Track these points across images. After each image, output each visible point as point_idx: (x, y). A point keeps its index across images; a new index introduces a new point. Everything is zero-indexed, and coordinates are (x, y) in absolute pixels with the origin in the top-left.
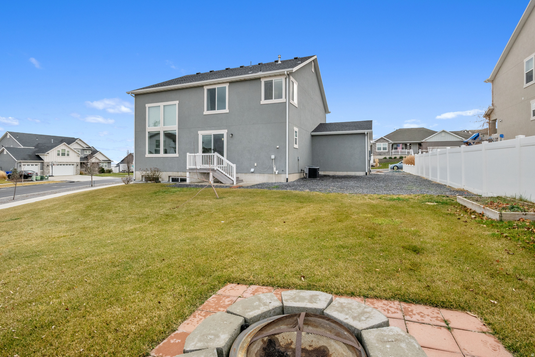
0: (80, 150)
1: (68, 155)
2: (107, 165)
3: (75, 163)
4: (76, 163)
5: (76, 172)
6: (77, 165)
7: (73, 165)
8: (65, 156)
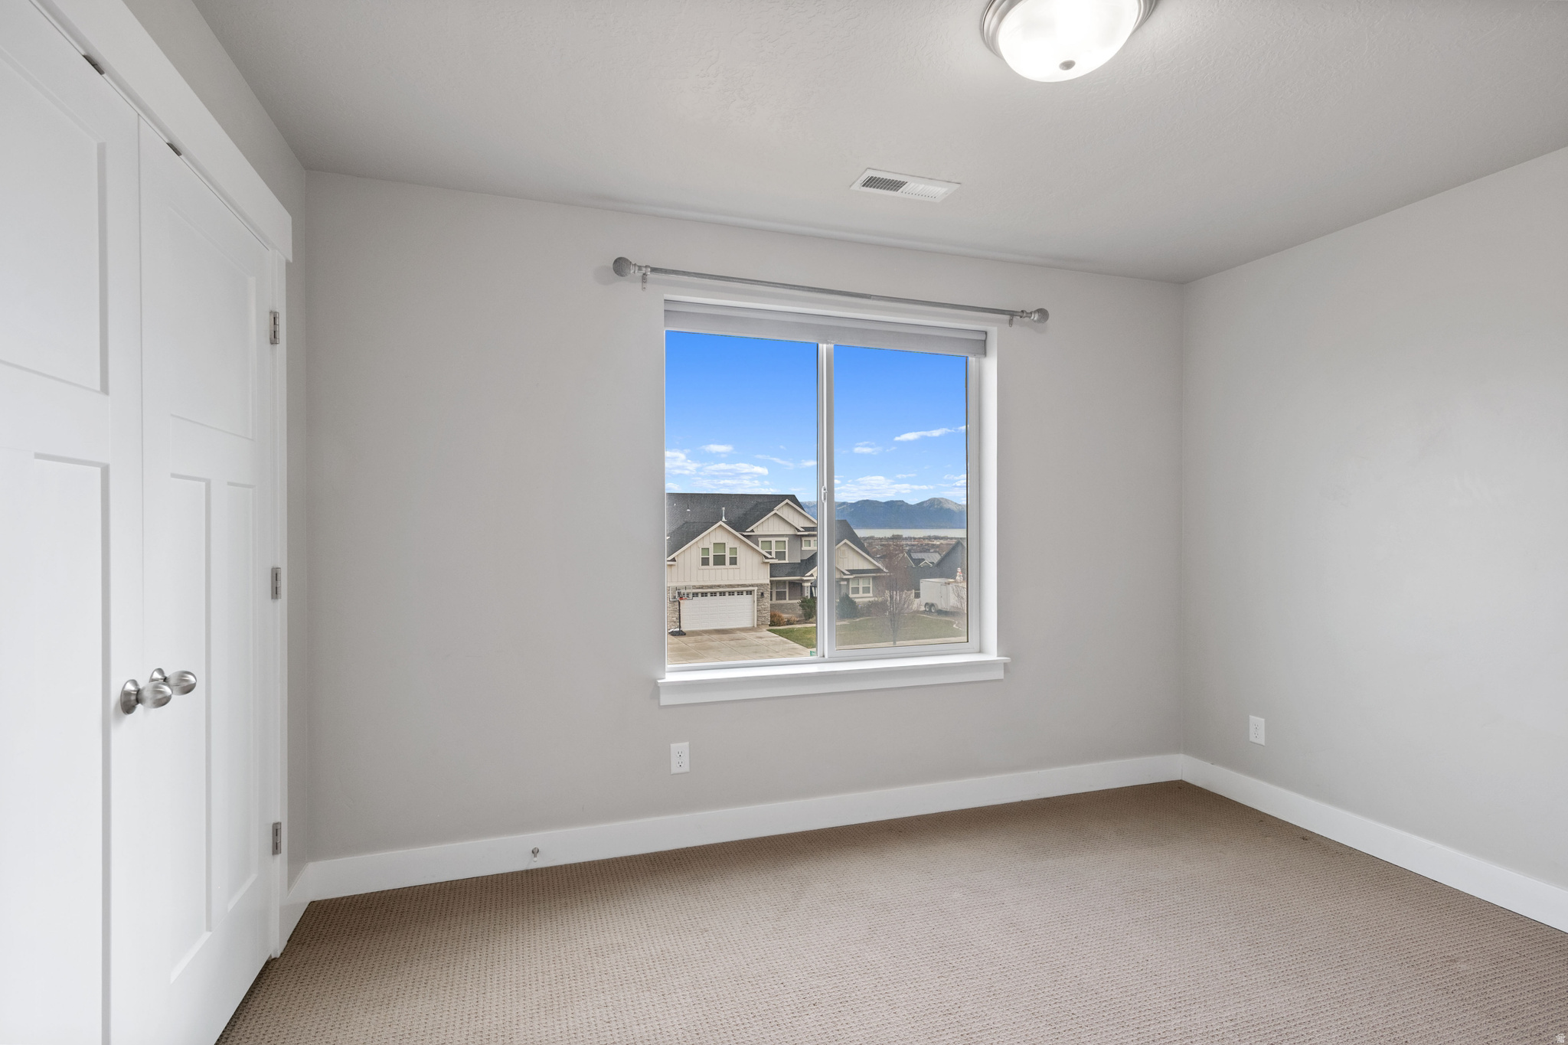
0: (786, 539)
1: (733, 561)
2: (871, 586)
3: (756, 589)
4: (757, 585)
5: (758, 617)
6: (762, 594)
7: (750, 593)
8: (724, 564)
